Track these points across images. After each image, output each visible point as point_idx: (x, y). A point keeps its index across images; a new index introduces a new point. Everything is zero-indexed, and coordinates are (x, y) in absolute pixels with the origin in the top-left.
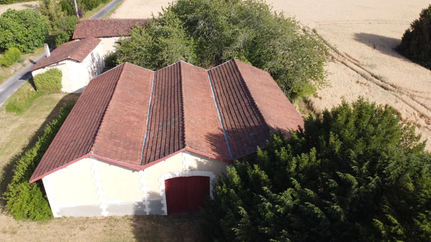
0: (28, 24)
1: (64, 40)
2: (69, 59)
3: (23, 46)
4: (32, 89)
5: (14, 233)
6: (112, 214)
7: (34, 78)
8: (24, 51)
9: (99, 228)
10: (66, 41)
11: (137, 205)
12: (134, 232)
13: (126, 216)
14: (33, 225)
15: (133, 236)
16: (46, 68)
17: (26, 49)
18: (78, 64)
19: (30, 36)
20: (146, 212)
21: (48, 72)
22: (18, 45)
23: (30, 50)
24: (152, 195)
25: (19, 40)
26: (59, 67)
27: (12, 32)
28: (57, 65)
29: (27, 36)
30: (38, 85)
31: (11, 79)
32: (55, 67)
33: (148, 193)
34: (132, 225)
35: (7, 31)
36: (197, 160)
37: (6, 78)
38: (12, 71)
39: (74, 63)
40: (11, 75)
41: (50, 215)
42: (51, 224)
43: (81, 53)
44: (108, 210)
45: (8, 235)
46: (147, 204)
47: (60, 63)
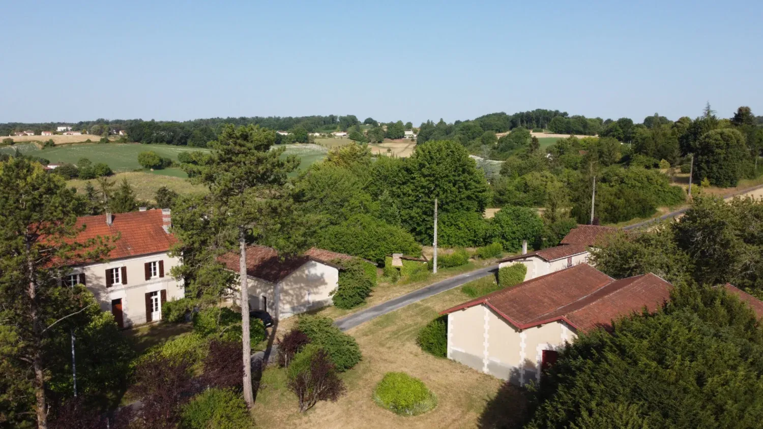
0: (519, 222)
1: (552, 243)
2: (537, 256)
3: (507, 243)
4: (495, 282)
5: (416, 356)
6: (491, 374)
7: (500, 270)
8: (507, 249)
9: (476, 376)
10: (553, 246)
11: (513, 370)
12: (499, 390)
13: (503, 380)
14: (431, 357)
15: (497, 391)
16: (514, 262)
17: (510, 247)
18: (545, 263)
19: (518, 234)
20: (520, 383)
21: (514, 267)
22: (504, 241)
23: (513, 249)
24: (528, 364)
25: (505, 235)
26: (525, 264)
27: (502, 227)
28: (525, 260)
29: (514, 233)
30: (501, 278)
31: (482, 269)
32: (521, 263)
33: (525, 360)
34: (502, 386)
35: (497, 225)
36: (574, 337)
37: (477, 268)
38: (486, 263)
39: (541, 261)
40: (484, 267)
41: (445, 355)
42: (443, 361)
43: (554, 254)
44: (489, 366)
45: (412, 356)
46: (522, 372)
47: (527, 259)
